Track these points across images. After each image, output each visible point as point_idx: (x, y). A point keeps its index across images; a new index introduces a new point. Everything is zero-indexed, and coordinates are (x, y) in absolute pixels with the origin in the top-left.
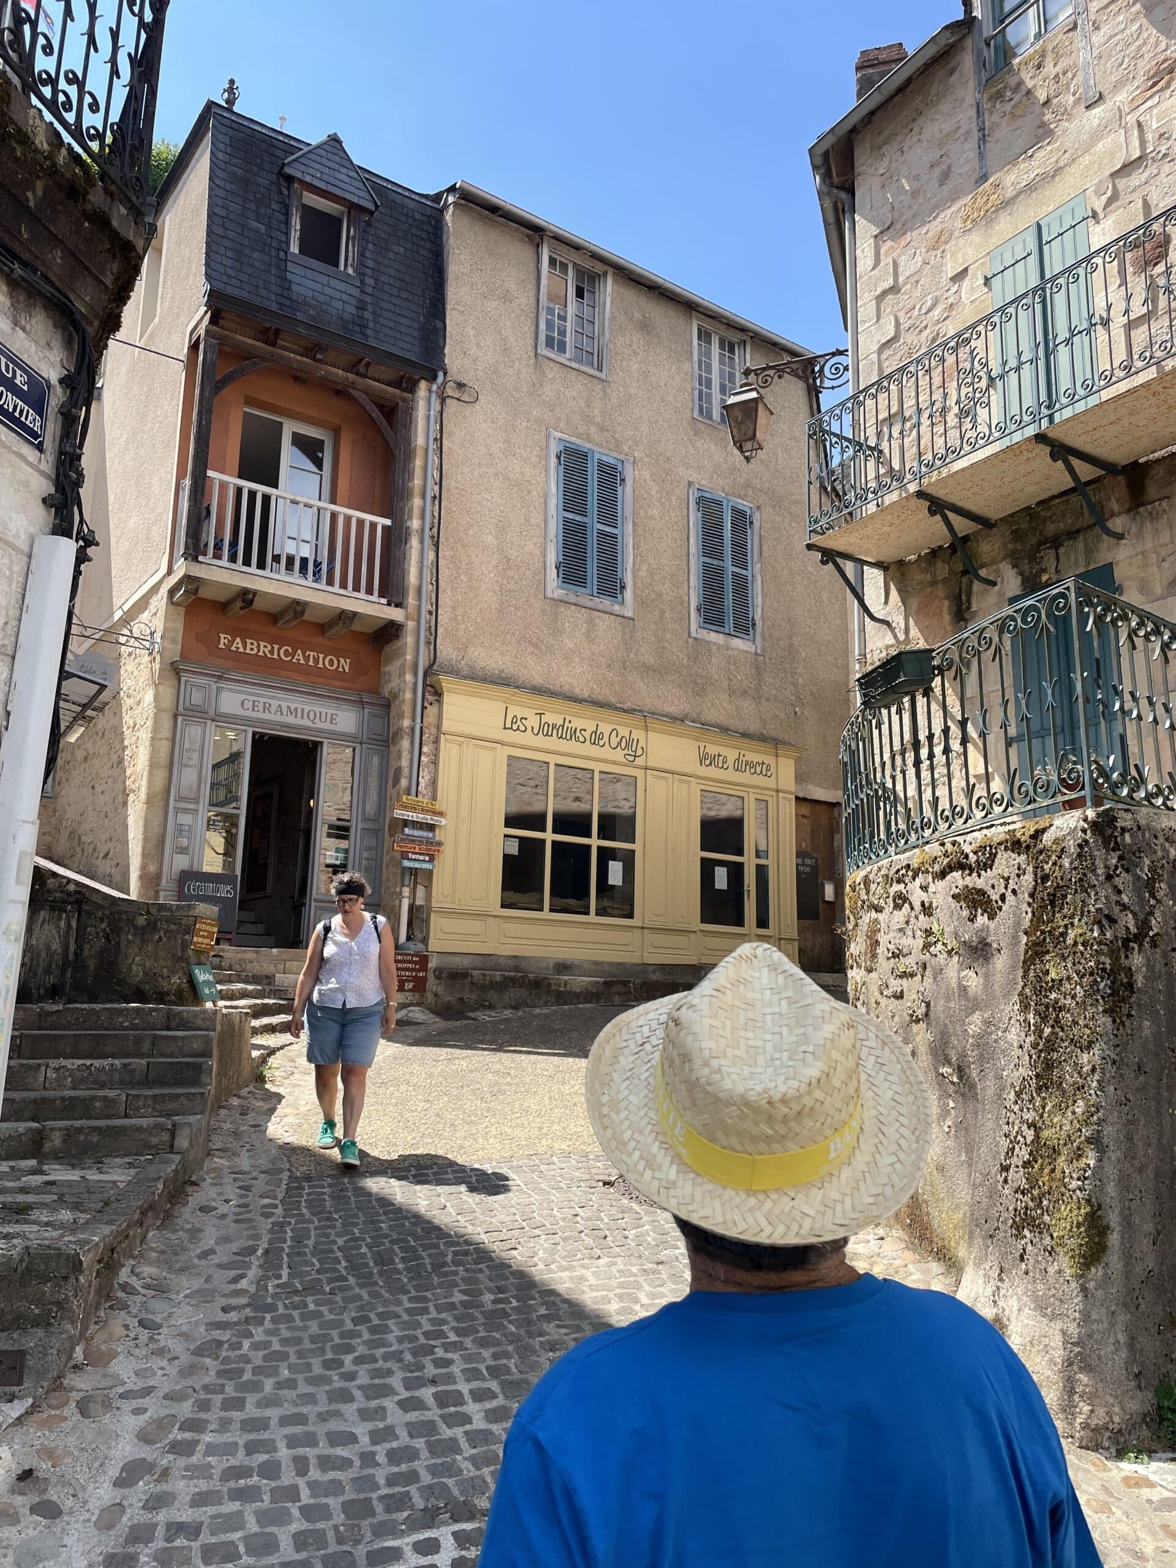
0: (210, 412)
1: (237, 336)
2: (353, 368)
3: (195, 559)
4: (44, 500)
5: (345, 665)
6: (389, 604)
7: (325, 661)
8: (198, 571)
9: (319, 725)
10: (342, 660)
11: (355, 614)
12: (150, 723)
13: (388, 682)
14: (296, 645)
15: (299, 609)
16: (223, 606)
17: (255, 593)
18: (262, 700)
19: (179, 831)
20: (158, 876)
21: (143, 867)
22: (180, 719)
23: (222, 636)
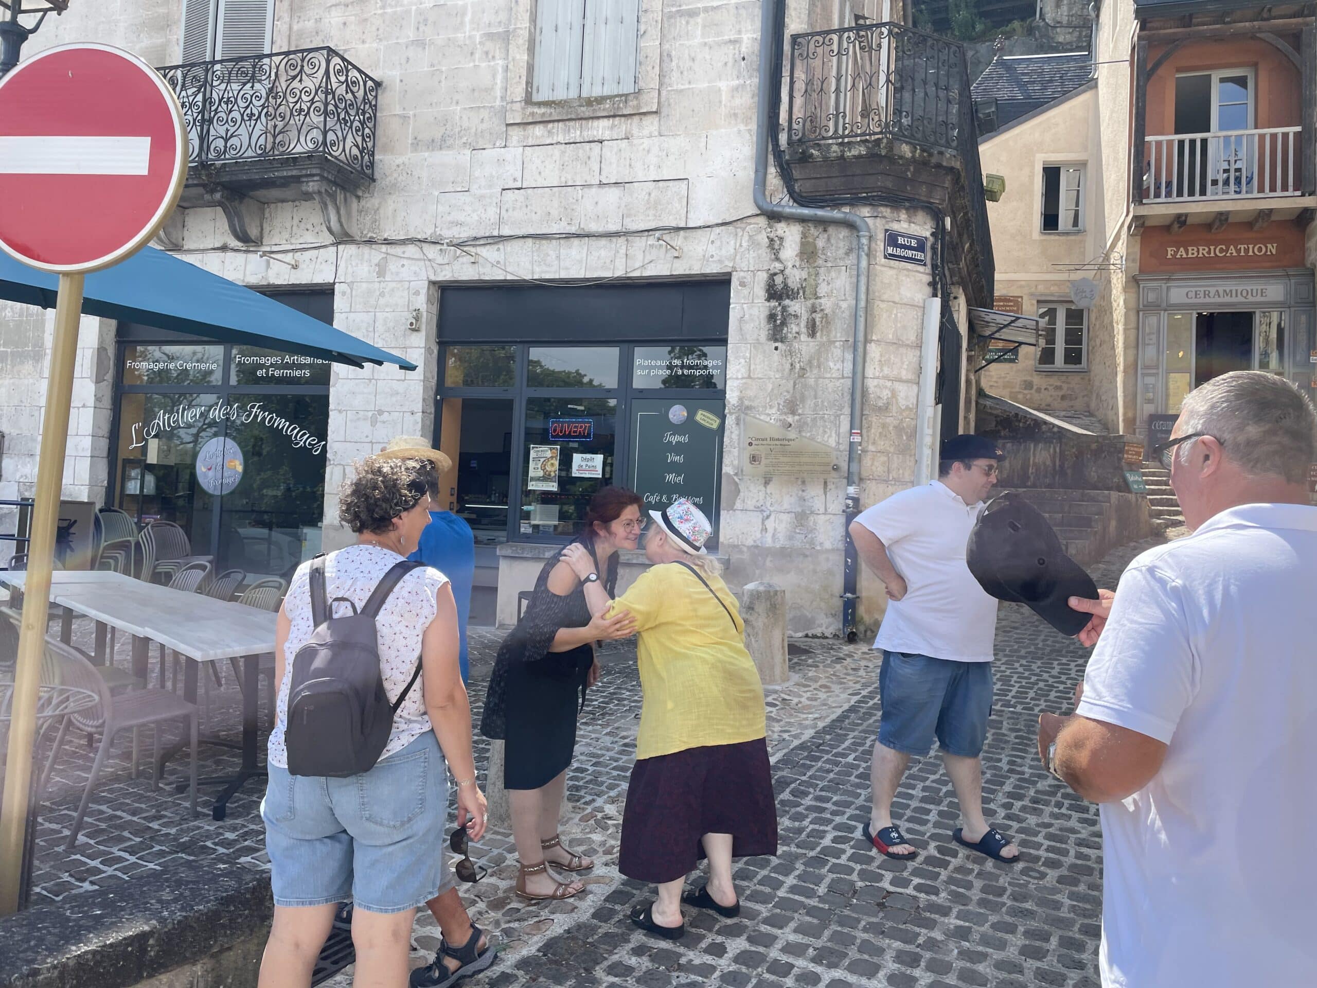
0: (1144, 95)
1: (1162, 32)
2: (1258, 17)
3: (1141, 203)
4: (928, 284)
5: (1272, 248)
6: (1303, 195)
7: (1253, 250)
8: (1143, 211)
9: (1251, 299)
10: (1269, 246)
11: (1271, 210)
12: (1123, 320)
13: (1309, 255)
14: (1228, 242)
15: (1223, 218)
16: (1167, 228)
17: (1186, 215)
18: (1202, 289)
19: (1146, 388)
20: (1134, 419)
21: (1125, 414)
22: (1141, 313)
23: (1169, 249)
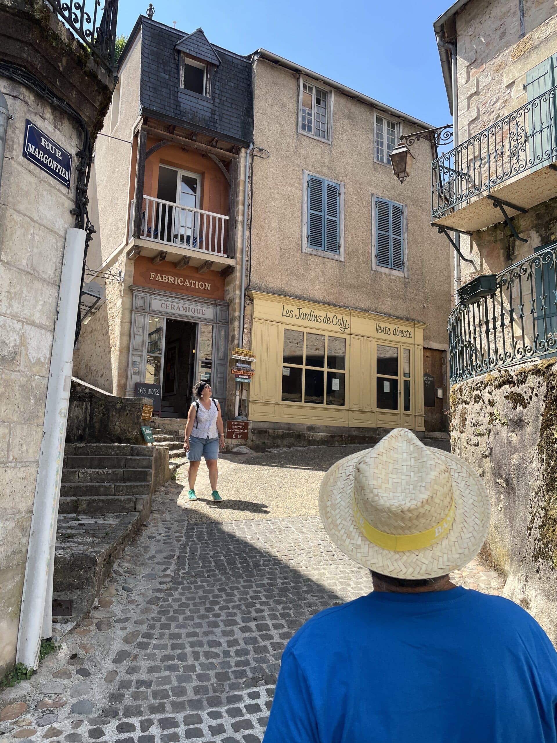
0: (144, 166)
1: (156, 130)
2: (209, 143)
3: (139, 238)
4: (71, 212)
5: (208, 286)
6: (228, 257)
7: (199, 285)
8: (140, 243)
9: (196, 315)
10: (207, 284)
11: (212, 262)
12: (120, 315)
13: (228, 294)
14: (186, 277)
15: (186, 260)
16: (151, 260)
17: (166, 253)
18: (170, 303)
19: (135, 365)
20: (125, 385)
21: (119, 381)
22: (133, 313)
23: (152, 274)
